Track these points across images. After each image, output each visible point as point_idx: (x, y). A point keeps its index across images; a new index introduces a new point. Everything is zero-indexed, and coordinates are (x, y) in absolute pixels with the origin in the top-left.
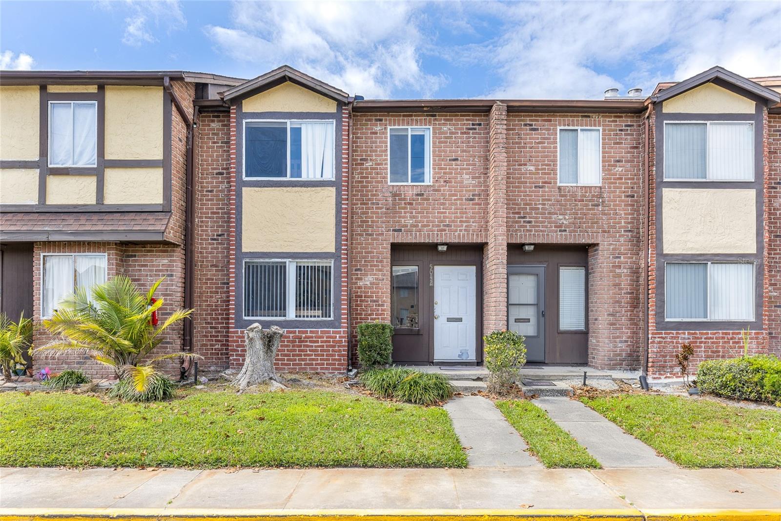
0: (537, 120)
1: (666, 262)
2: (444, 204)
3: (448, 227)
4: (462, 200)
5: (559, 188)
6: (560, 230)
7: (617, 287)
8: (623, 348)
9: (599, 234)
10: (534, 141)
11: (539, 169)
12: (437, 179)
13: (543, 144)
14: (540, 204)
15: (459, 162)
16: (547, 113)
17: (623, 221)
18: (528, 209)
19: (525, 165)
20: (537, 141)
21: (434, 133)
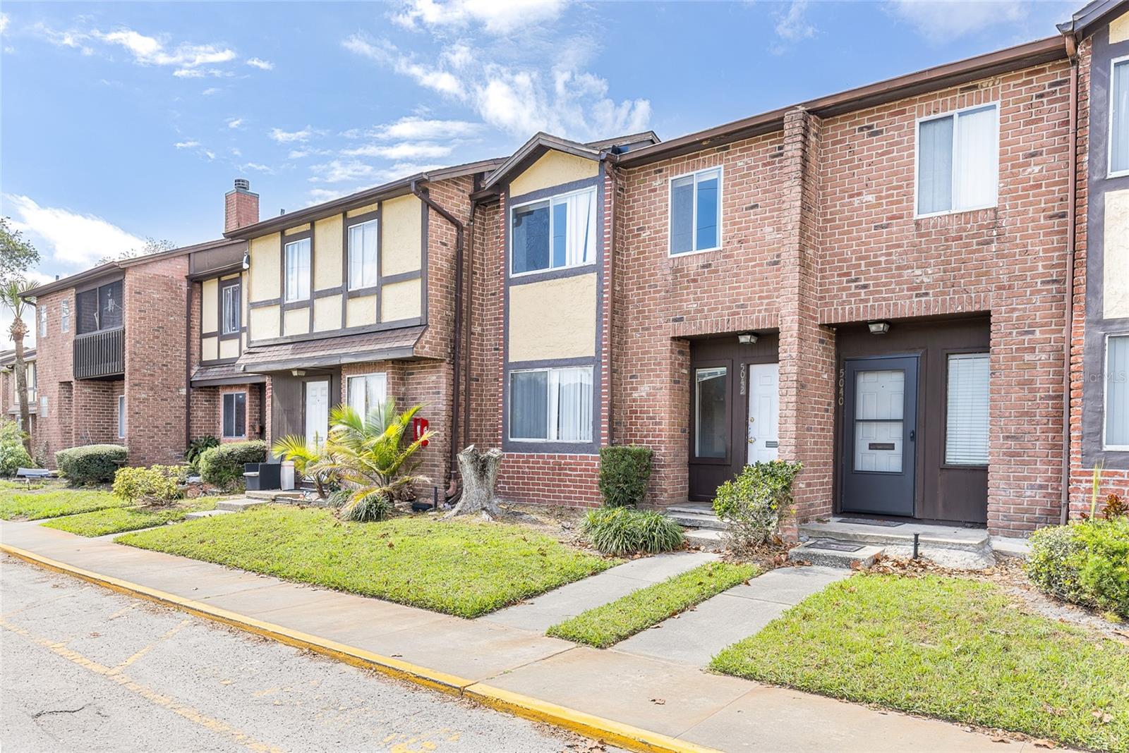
0: (881, 117)
1: (1107, 337)
2: (737, 275)
3: (742, 308)
4: (762, 265)
5: (917, 223)
6: (917, 294)
7: (1026, 387)
8: (1037, 498)
9: (991, 293)
10: (874, 153)
11: (881, 198)
12: (728, 240)
13: (889, 154)
14: (882, 255)
15: (760, 209)
16: (897, 100)
17: (1040, 264)
18: (863, 265)
19: (859, 194)
20: (880, 151)
21: (727, 173)
